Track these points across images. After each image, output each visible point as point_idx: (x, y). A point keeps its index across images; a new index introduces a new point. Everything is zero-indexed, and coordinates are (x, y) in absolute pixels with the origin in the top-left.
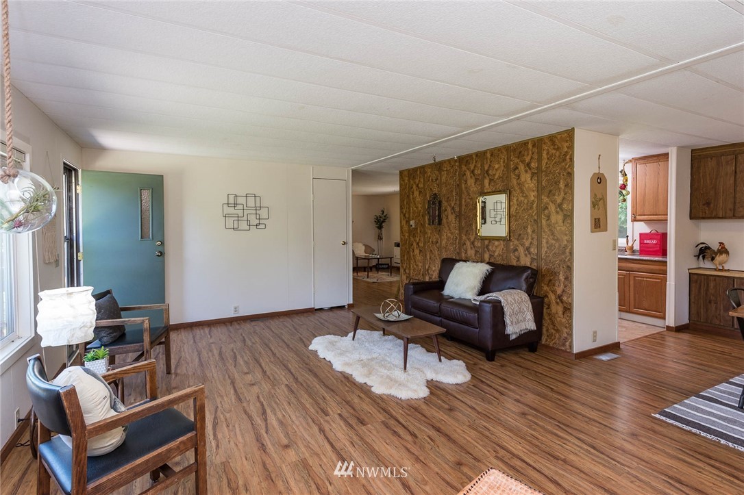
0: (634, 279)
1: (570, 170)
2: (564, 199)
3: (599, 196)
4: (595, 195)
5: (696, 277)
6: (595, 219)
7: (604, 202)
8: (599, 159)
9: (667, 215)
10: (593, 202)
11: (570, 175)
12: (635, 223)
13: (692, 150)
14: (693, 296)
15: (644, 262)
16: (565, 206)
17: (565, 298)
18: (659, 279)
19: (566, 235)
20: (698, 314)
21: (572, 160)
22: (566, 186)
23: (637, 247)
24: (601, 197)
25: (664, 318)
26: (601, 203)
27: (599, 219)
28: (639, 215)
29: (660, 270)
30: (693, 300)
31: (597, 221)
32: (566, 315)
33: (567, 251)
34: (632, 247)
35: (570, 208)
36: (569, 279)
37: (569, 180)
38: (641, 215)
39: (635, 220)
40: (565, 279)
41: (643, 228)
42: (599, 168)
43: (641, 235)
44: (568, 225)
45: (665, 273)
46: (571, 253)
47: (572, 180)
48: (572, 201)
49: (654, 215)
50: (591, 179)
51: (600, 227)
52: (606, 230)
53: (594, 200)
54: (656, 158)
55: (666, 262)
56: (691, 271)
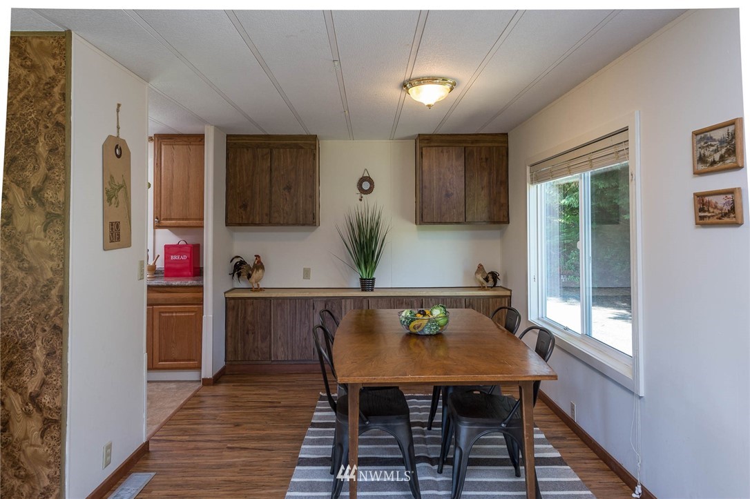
0: (160, 315)
1: (60, 118)
2: (46, 178)
3: (118, 181)
4: (112, 177)
5: (232, 301)
6: (112, 224)
7: (126, 193)
8: (118, 111)
9: (203, 219)
10: (107, 192)
11: (62, 129)
12: (159, 231)
13: (228, 136)
14: (229, 328)
15: (174, 289)
16: (49, 194)
17: (46, 399)
18: (192, 312)
19: (51, 258)
20: (235, 351)
21: (65, 96)
22: (53, 150)
23: (160, 265)
24: (121, 183)
25: (199, 368)
26: (121, 194)
27: (118, 224)
28: (164, 219)
29: (194, 298)
30: (229, 334)
31: (115, 227)
32: (48, 438)
33: (54, 292)
34: (154, 266)
35: (61, 199)
36: (57, 354)
37: (58, 139)
38: (166, 219)
39: (158, 226)
40: (48, 355)
41: (167, 237)
42: (118, 128)
43: (167, 247)
44: (56, 236)
45: (200, 302)
46: (63, 298)
47: (66, 139)
48: (66, 183)
49: (183, 219)
50: (104, 146)
51: (119, 239)
52: (128, 245)
53: (109, 188)
54: (186, 139)
55: (203, 286)
56: (227, 295)
